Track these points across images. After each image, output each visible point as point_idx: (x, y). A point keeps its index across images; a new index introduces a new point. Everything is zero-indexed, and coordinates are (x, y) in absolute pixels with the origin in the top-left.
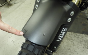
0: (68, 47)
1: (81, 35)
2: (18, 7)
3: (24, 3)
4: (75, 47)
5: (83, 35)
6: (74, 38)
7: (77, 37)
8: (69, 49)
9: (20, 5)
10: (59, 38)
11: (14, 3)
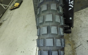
0: (78, 26)
1: (82, 10)
2: (9, 22)
3: (13, 16)
4: (84, 22)
5: (84, 9)
6: (78, 16)
7: (80, 14)
8: (81, 27)
9: (10, 20)
10: (70, 5)
11: (3, 21)
